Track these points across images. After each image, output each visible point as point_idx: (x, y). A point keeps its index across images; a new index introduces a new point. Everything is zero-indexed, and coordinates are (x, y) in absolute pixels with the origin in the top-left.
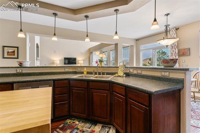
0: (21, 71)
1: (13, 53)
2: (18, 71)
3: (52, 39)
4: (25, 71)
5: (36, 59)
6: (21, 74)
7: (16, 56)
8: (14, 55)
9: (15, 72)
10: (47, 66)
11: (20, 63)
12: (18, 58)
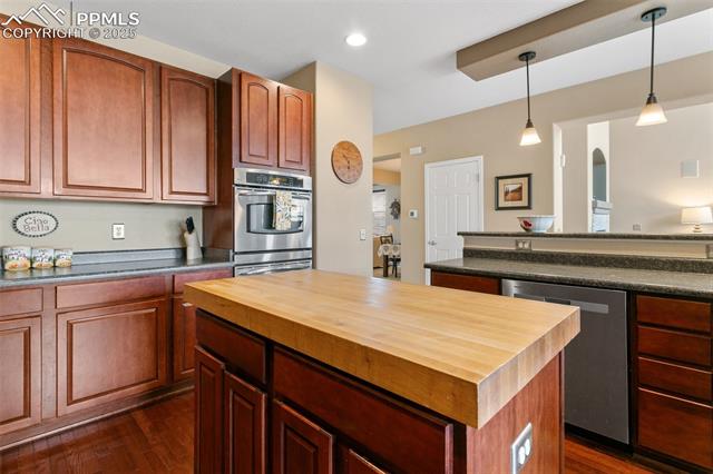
0: (526, 246)
1: (517, 195)
2: (521, 245)
3: (637, 120)
4: (539, 247)
5: (594, 208)
6: (526, 254)
7: (524, 203)
8: (520, 199)
9: (514, 248)
10: (642, 232)
11: (526, 223)
12: (529, 207)
